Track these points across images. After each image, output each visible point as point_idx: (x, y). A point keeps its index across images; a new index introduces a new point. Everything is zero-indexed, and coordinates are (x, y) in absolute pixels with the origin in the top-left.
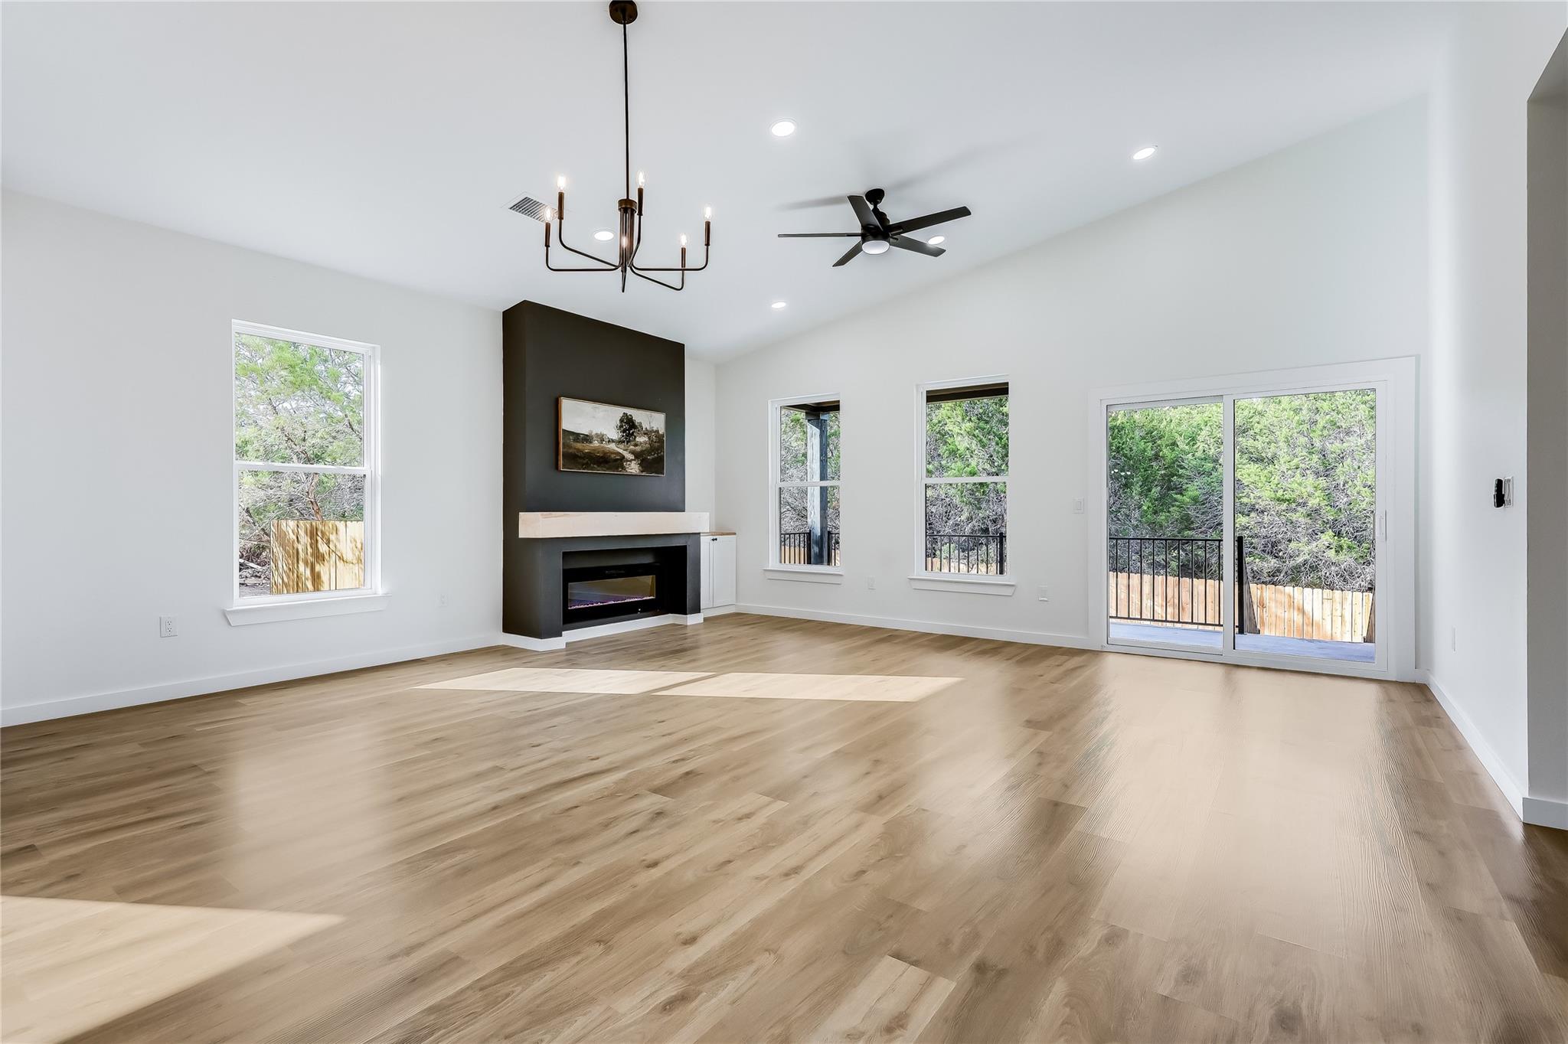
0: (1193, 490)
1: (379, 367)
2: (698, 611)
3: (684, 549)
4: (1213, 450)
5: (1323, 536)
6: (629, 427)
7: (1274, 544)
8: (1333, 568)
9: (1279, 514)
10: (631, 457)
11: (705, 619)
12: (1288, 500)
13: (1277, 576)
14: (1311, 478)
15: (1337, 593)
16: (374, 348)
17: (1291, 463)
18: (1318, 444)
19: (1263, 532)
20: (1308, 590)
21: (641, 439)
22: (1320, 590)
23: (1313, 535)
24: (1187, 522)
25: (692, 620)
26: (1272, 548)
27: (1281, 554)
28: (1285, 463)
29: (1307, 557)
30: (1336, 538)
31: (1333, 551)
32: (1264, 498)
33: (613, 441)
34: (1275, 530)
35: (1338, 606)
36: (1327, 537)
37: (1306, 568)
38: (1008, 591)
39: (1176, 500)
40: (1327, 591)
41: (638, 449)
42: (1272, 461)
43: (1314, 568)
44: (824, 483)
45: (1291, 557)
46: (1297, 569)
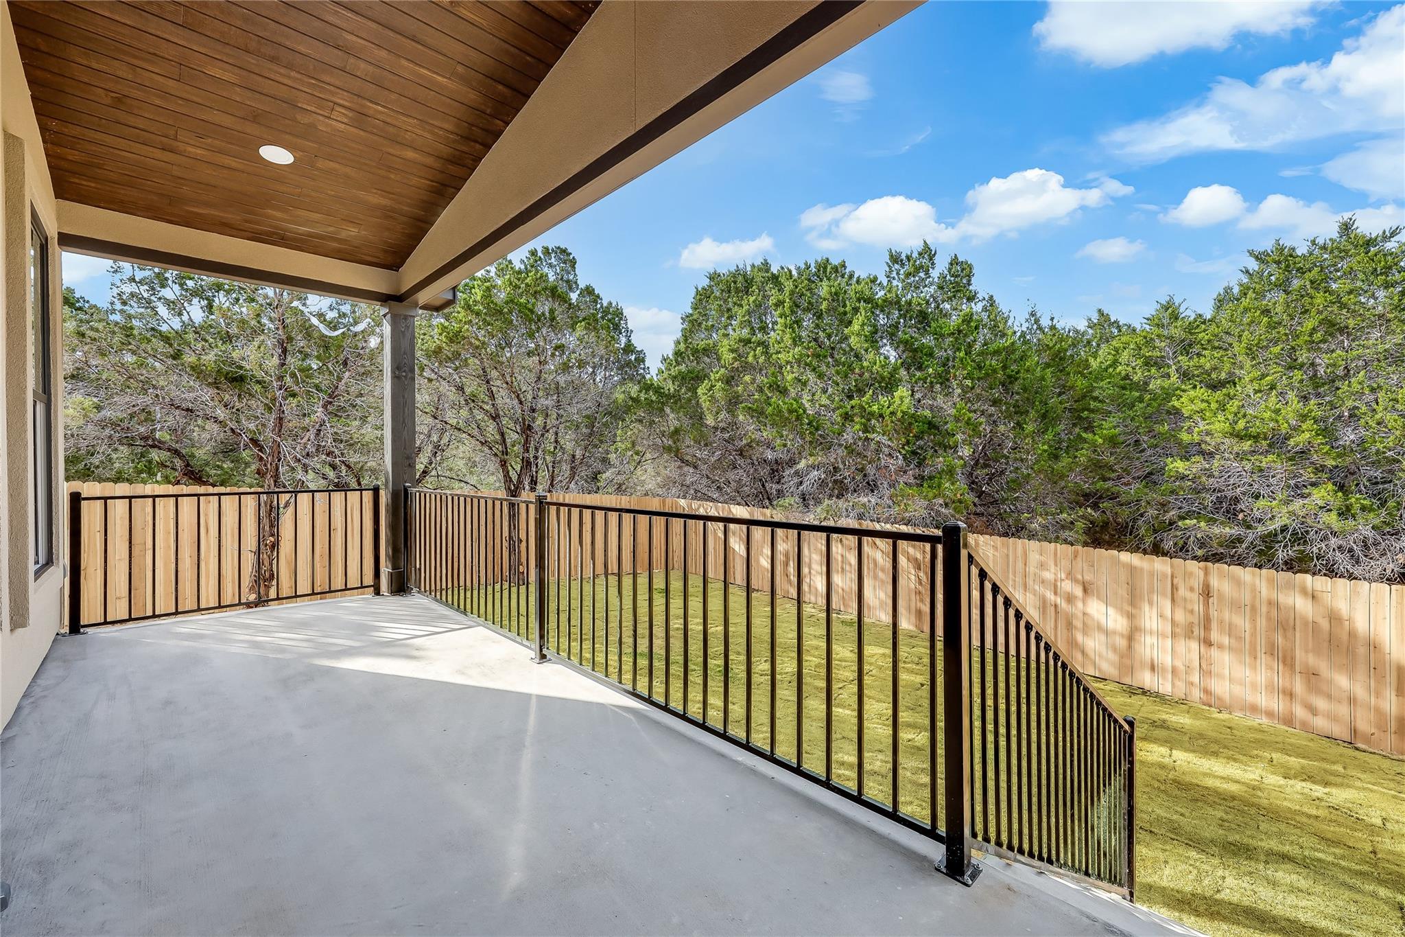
5: (1315, 491)
7: (1231, 501)
8: (1333, 539)
9: (1238, 458)
14: (1294, 402)
23: (1298, 491)
27: (1242, 515)
28: (1251, 381)
29: (1286, 521)
30: (1340, 494)
31: (1334, 513)
34: (1232, 480)
37: (1285, 537)
43: (1299, 538)
45: (1259, 520)
46: (1270, 539)
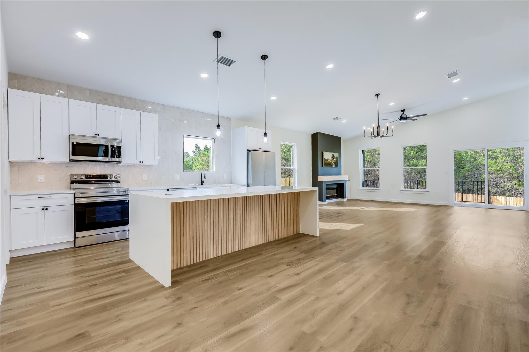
0: (468, 167)
1: (296, 148)
2: (346, 198)
3: (343, 184)
4: (474, 155)
5: (513, 181)
6: (333, 156)
7: (496, 184)
8: (517, 191)
9: (498, 175)
10: (333, 163)
11: (347, 200)
12: (501, 170)
13: (497, 193)
14: (509, 163)
15: (518, 198)
16: (295, 144)
17: (502, 159)
18: (511, 153)
19: (492, 180)
20: (508, 197)
21: (335, 159)
22: (512, 197)
23: (510, 181)
24: (465, 177)
25: (345, 200)
26: (495, 185)
27: (498, 187)
28: (500, 159)
29: (508, 187)
30: (518, 182)
31: (517, 186)
32: (493, 170)
33: (331, 160)
34: (496, 180)
35: (519, 202)
36: (515, 182)
37: (507, 191)
38: (427, 193)
39: (461, 171)
40: (515, 198)
41: (334, 161)
42: (496, 158)
43: (510, 191)
44: (364, 169)
45: (502, 187)
46: (504, 191)
